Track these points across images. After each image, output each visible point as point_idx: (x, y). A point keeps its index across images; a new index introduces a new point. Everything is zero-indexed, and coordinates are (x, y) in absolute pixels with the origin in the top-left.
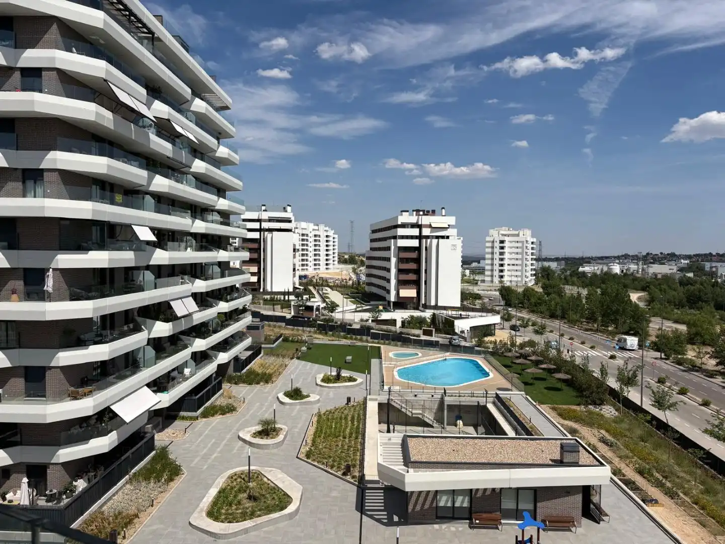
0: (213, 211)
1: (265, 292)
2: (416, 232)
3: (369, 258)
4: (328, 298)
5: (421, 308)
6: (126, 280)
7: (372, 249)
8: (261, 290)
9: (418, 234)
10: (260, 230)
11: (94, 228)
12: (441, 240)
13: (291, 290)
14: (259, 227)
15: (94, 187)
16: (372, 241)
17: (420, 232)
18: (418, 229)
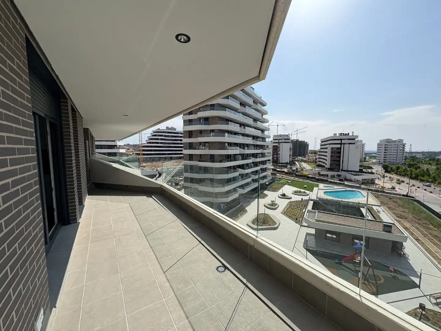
0: (260, 138)
1: (279, 163)
2: (339, 142)
3: (320, 152)
4: (302, 166)
5: (340, 171)
6: (234, 158)
7: (321, 148)
8: (278, 162)
9: (340, 142)
10: (279, 143)
11: (226, 143)
12: (350, 145)
13: (289, 162)
14: (278, 142)
15: (226, 133)
16: (321, 145)
17: (341, 141)
18: (340, 141)
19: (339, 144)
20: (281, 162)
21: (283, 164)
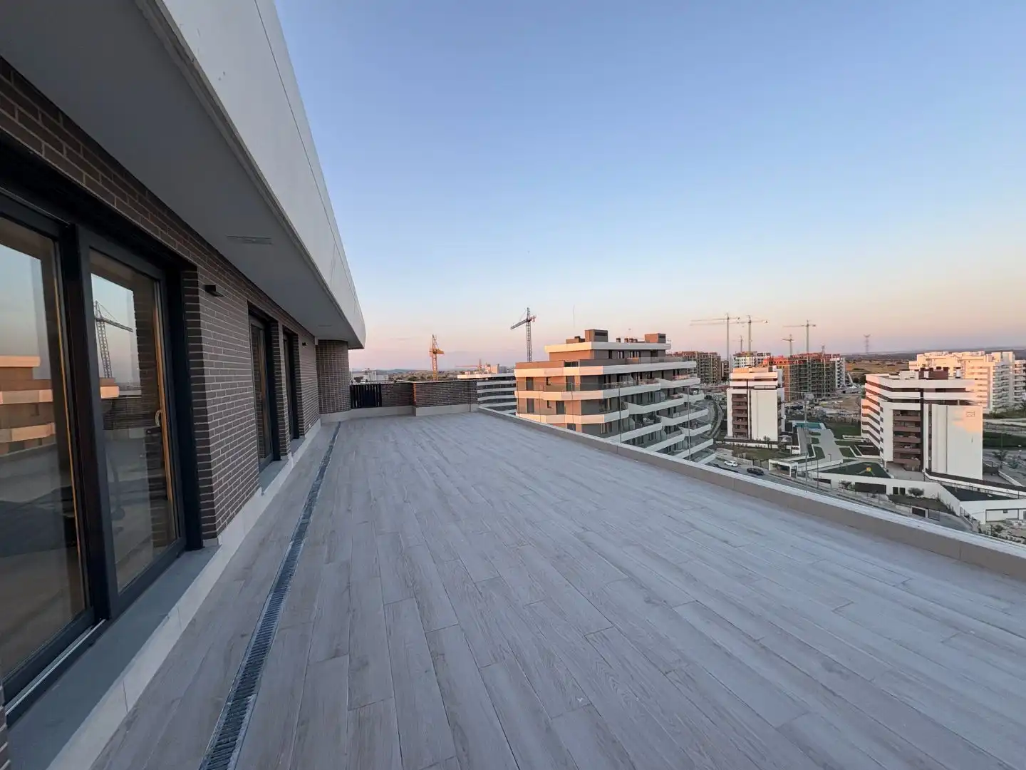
2: (917, 395)
5: (924, 472)
8: (749, 436)
9: (919, 398)
10: (747, 388)
12: (951, 406)
14: (745, 386)
17: (922, 395)
18: (919, 393)
19: (916, 401)
20: (754, 438)
21: (760, 445)
